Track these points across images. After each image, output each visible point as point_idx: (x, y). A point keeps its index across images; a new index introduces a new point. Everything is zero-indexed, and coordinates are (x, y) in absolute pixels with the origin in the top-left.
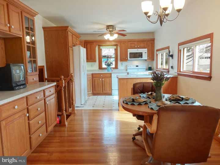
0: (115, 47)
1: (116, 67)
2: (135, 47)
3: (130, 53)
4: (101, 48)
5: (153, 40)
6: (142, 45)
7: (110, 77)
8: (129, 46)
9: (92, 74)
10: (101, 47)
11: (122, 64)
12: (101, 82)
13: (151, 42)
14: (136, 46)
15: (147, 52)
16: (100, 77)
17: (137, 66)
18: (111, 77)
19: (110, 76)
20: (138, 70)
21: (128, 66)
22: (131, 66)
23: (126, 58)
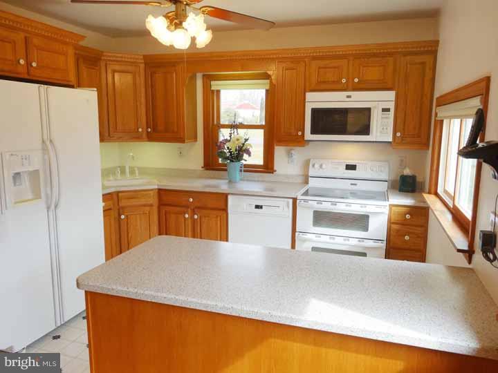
0: (266, 84)
1: (268, 166)
2: (339, 82)
3: (314, 111)
4: (213, 88)
5: (431, 50)
6: (373, 73)
7: (223, 210)
8: (314, 79)
9: (160, 190)
10: (215, 85)
11: (289, 155)
13: (418, 59)
14: (344, 81)
15: (392, 106)
16: (186, 207)
17: (351, 167)
18: (225, 209)
19: (222, 204)
20: (355, 185)
21: (313, 166)
22: (324, 166)
23: (300, 133)
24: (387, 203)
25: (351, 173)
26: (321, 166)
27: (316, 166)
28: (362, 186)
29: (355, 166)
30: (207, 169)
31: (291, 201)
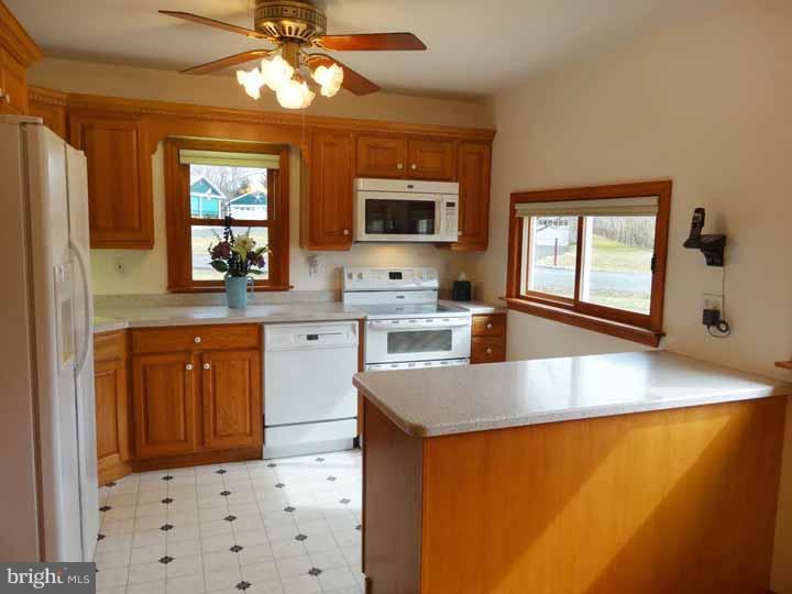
0: (274, 161)
1: (279, 281)
2: (394, 167)
3: (368, 202)
4: (183, 161)
5: (484, 139)
6: (431, 161)
7: (254, 349)
8: (362, 161)
9: (130, 332)
10: (186, 155)
11: (312, 262)
12: (193, 380)
13: (475, 148)
14: (400, 166)
15: (455, 200)
16: (188, 352)
17: (395, 276)
18: (258, 348)
19: (253, 342)
20: (402, 297)
21: (350, 276)
22: (364, 276)
23: (346, 232)
24: (469, 314)
25: (396, 283)
26: (360, 276)
27: (354, 276)
28: (410, 298)
29: (400, 274)
30: (174, 292)
31: (357, 323)
